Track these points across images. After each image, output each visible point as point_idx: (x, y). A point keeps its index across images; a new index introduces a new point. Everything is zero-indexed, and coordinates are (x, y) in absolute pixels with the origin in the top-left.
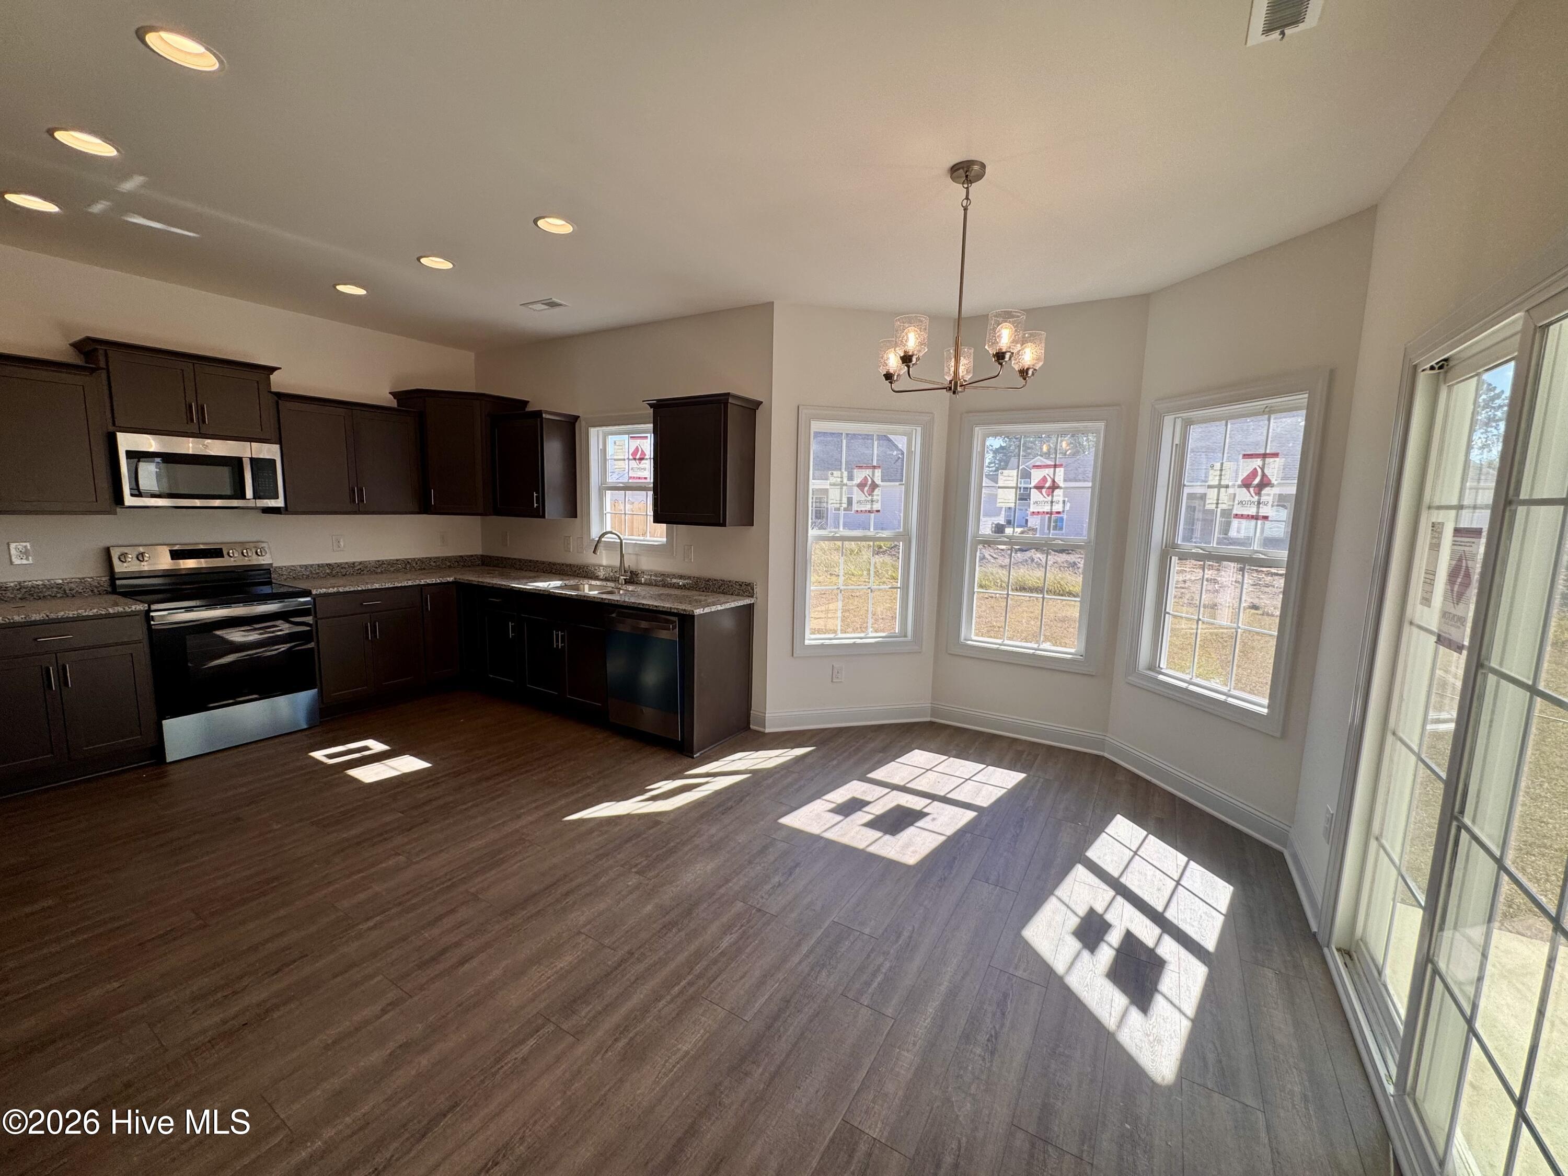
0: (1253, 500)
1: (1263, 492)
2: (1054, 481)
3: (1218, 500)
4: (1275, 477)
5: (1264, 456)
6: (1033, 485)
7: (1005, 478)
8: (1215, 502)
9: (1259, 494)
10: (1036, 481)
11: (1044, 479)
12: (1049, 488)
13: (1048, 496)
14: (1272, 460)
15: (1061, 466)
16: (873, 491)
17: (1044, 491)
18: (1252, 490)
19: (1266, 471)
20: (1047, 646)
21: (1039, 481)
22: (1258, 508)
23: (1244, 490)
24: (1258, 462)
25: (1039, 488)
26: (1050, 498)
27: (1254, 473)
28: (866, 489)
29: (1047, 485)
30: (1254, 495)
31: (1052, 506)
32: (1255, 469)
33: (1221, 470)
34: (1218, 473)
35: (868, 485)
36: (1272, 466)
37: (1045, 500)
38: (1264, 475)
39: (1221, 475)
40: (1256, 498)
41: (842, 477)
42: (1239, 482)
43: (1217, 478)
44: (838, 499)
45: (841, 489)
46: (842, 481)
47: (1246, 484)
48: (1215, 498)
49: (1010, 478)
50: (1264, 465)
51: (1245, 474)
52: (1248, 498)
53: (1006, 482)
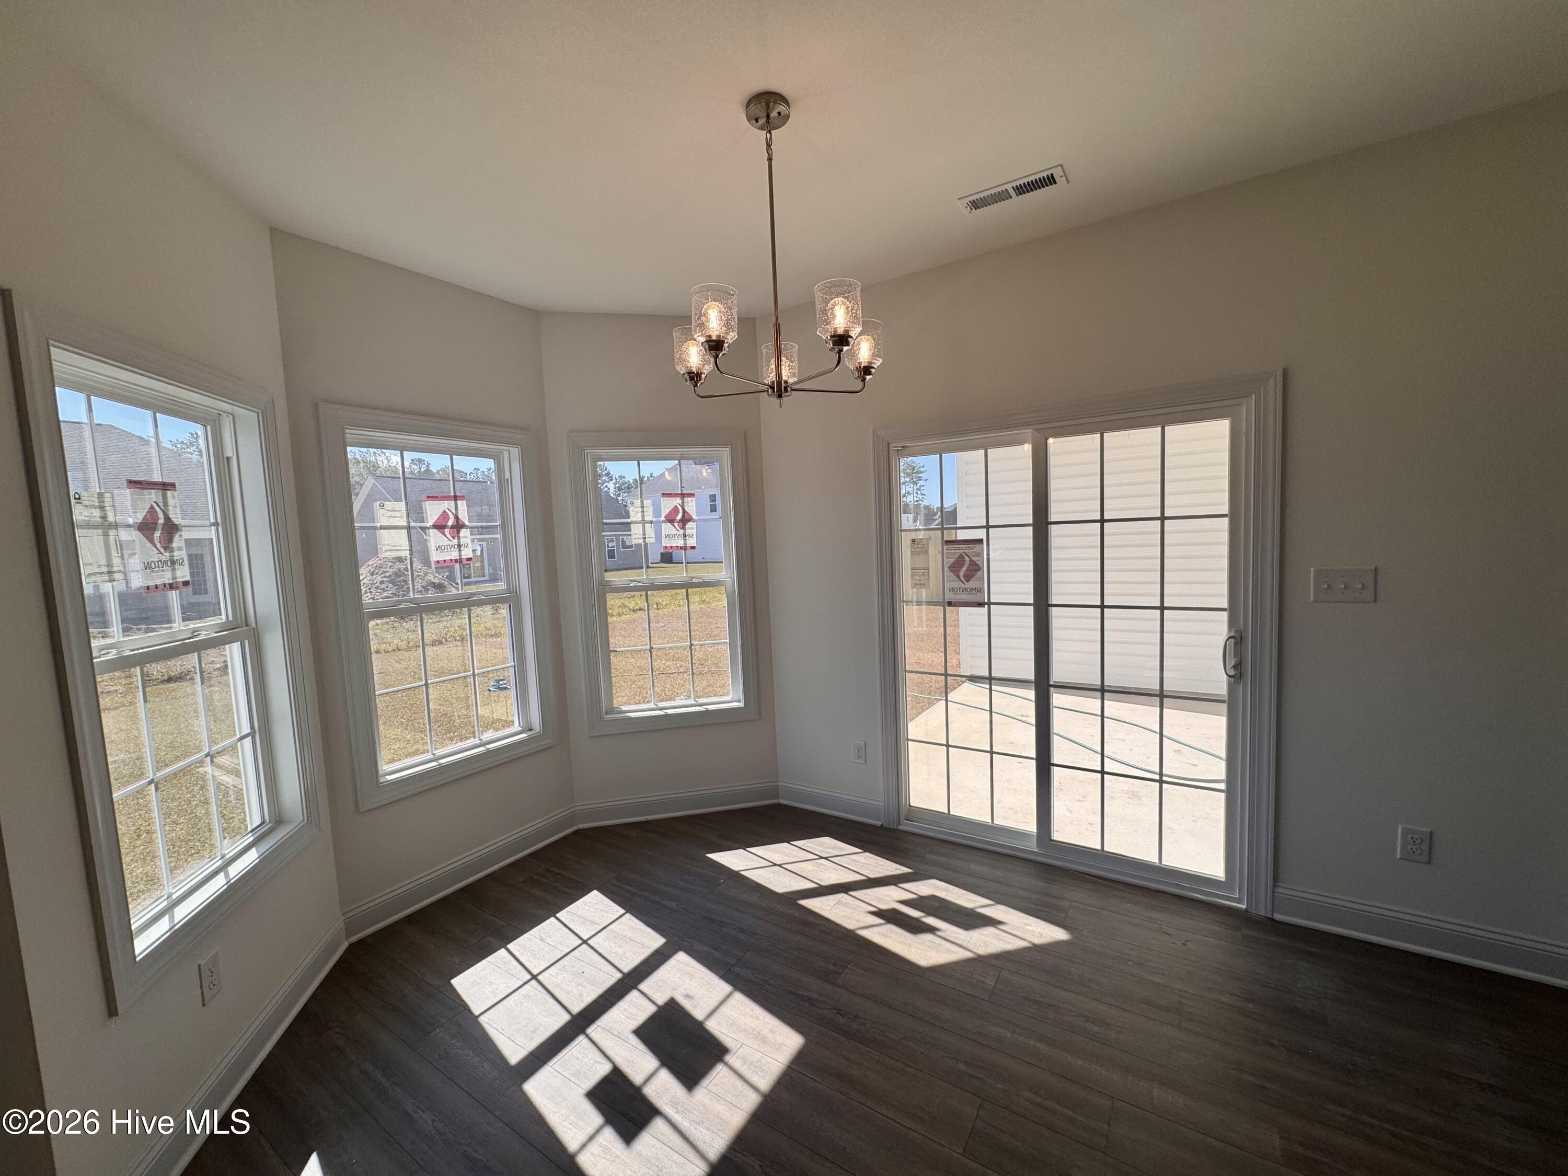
0: (678, 533)
1: (687, 526)
2: (457, 518)
3: (644, 534)
4: (695, 513)
5: (683, 496)
6: (430, 523)
7: (388, 514)
8: (642, 536)
9: (683, 528)
10: (435, 518)
11: (444, 515)
12: (452, 527)
13: (453, 538)
14: (690, 499)
15: (462, 498)
16: (170, 541)
17: (447, 531)
18: (676, 524)
19: (686, 509)
20: (489, 735)
21: (439, 518)
22: (685, 540)
23: (669, 525)
24: (678, 501)
25: (440, 527)
26: (456, 541)
27: (675, 510)
28: (157, 534)
29: (450, 523)
30: (678, 529)
31: (460, 551)
32: (676, 506)
33: (642, 507)
34: (640, 509)
35: (160, 527)
36: (690, 504)
37: (451, 543)
38: (684, 511)
39: (643, 512)
40: (682, 532)
41: (102, 508)
42: (663, 518)
43: (640, 514)
44: (103, 562)
45: (106, 535)
46: (104, 517)
47: (670, 520)
48: (641, 533)
49: (397, 514)
50: (683, 502)
51: (668, 511)
52: (674, 532)
53: (392, 520)
